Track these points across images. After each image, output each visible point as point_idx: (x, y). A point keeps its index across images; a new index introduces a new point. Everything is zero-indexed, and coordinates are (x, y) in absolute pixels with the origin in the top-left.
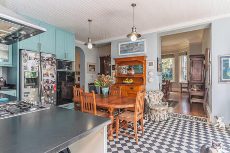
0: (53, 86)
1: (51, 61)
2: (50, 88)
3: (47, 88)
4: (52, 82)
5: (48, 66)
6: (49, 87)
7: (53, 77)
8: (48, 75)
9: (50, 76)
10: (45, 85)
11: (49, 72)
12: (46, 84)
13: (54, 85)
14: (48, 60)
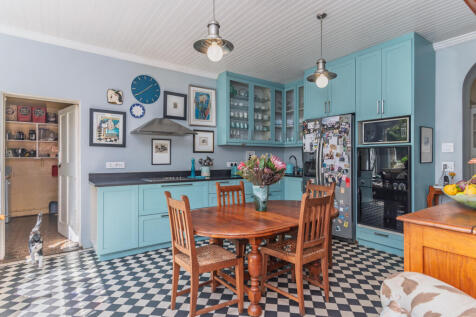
0: (344, 179)
1: (338, 128)
2: (337, 181)
3: (330, 180)
4: (340, 170)
5: (333, 140)
6: (333, 179)
7: (342, 160)
8: (331, 157)
9: (337, 159)
10: (326, 175)
11: (335, 152)
12: (330, 173)
13: (344, 177)
14: (333, 127)
